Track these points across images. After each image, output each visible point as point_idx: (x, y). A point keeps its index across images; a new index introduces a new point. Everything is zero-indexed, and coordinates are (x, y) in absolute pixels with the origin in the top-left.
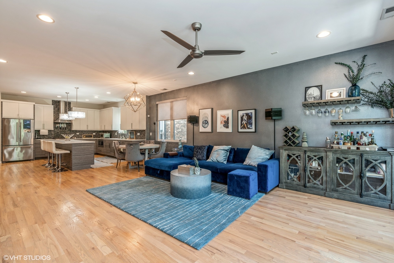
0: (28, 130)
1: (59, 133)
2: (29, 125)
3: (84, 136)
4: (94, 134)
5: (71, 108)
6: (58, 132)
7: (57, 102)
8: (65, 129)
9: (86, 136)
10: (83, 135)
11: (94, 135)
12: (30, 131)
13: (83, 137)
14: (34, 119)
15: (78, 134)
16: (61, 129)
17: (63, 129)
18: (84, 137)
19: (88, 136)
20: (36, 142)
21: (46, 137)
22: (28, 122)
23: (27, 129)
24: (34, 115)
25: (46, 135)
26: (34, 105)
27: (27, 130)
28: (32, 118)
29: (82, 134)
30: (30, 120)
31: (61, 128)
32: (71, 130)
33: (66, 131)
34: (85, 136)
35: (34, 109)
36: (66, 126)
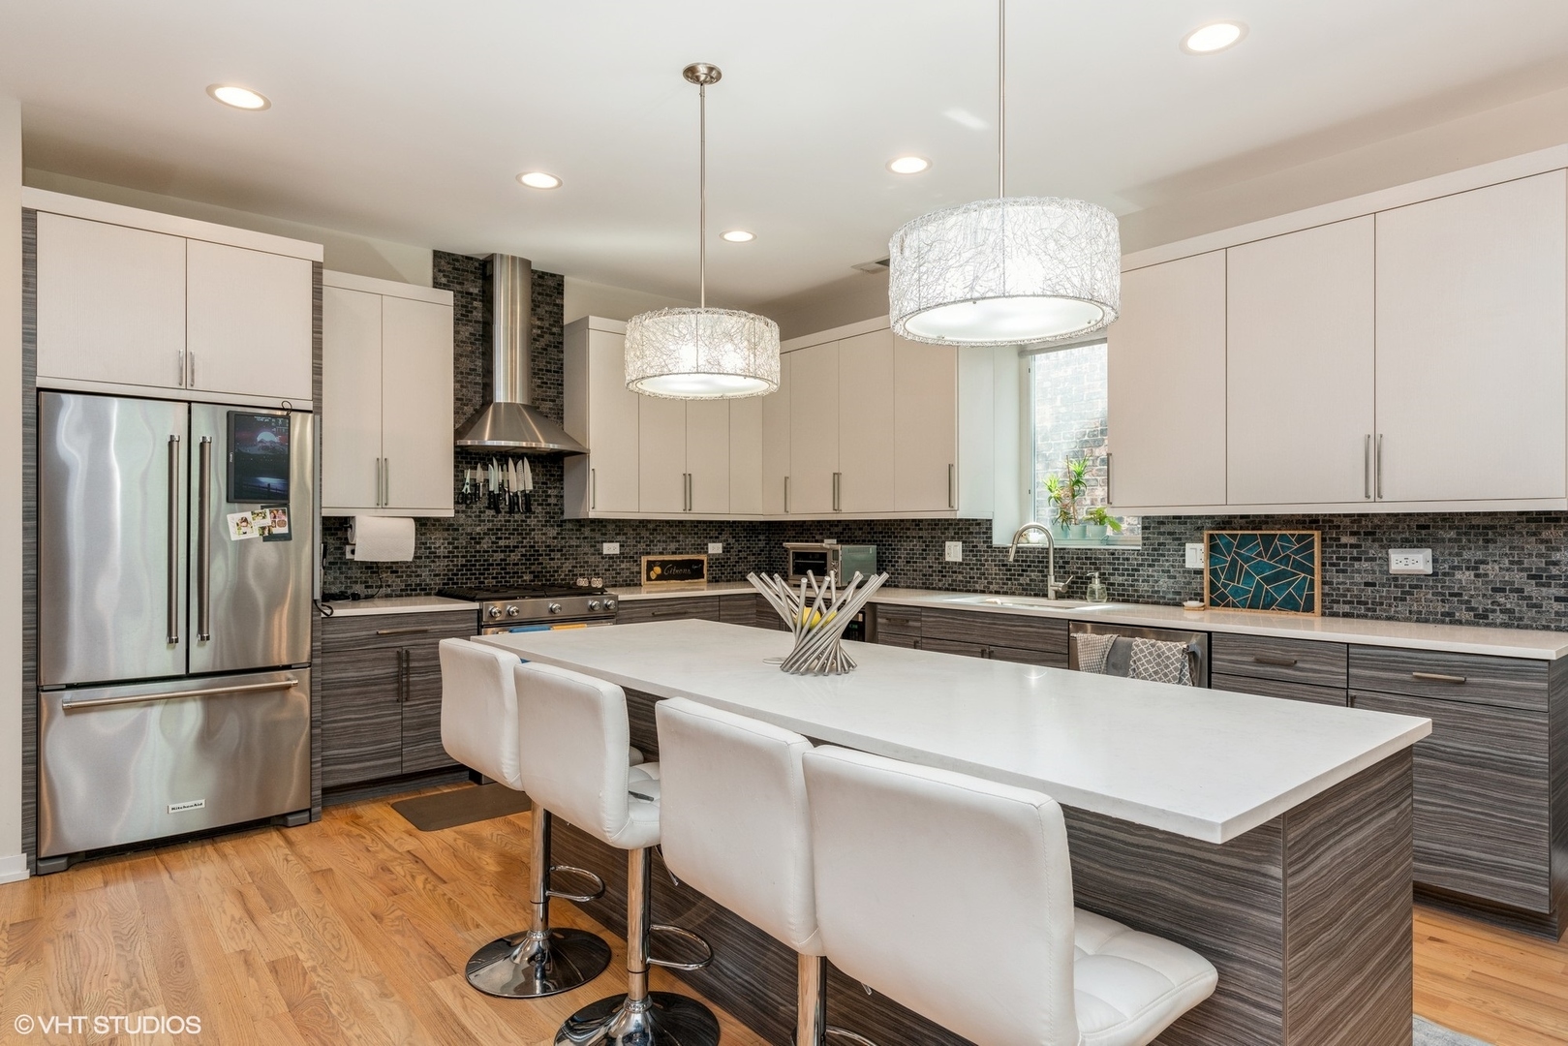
0: (268, 521)
1: (485, 545)
2: (279, 463)
3: (651, 565)
4: (715, 548)
5: (562, 327)
6: (476, 539)
7: (471, 267)
8: (528, 509)
9: (663, 564)
10: (644, 560)
11: (715, 561)
12: (281, 524)
13: (644, 576)
14: (317, 411)
15: (611, 552)
16: (498, 512)
17: (511, 511)
18: (653, 575)
19: (676, 571)
20: (334, 635)
21: (390, 578)
22: (266, 437)
23: (257, 508)
24: (317, 371)
25: (393, 568)
26: (317, 269)
27: (260, 522)
28: (302, 397)
29: (642, 546)
30: (281, 420)
31: (494, 501)
32: (566, 516)
33: (532, 522)
34: (658, 570)
35: (317, 309)
36: (530, 487)
